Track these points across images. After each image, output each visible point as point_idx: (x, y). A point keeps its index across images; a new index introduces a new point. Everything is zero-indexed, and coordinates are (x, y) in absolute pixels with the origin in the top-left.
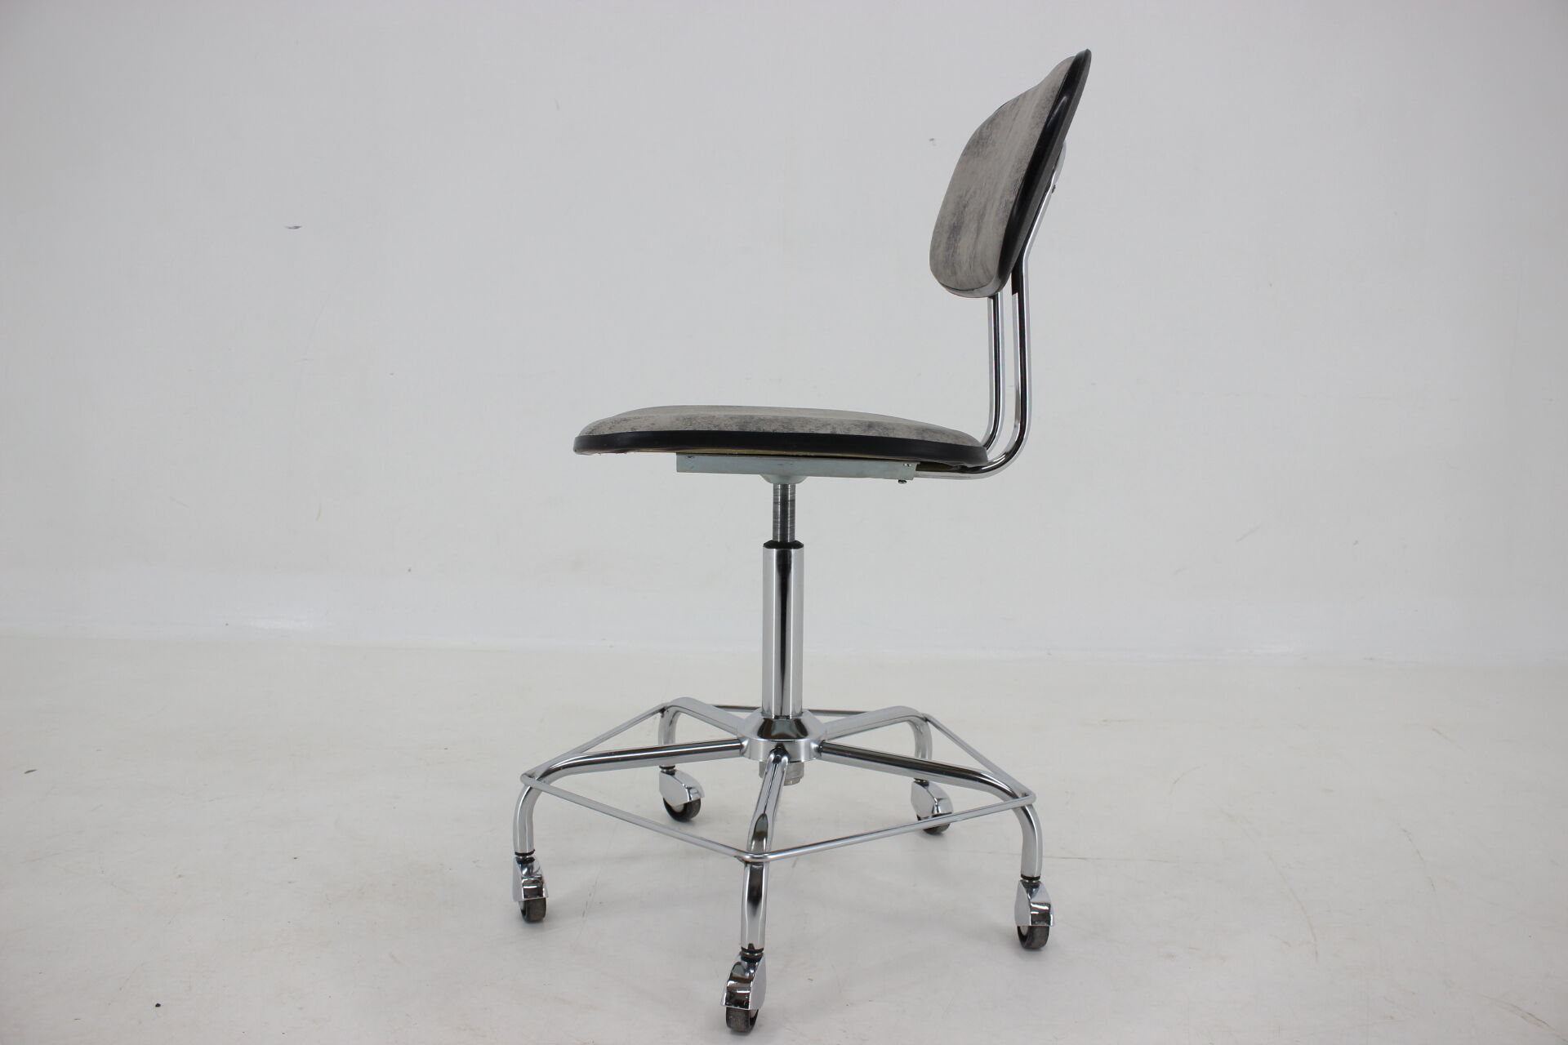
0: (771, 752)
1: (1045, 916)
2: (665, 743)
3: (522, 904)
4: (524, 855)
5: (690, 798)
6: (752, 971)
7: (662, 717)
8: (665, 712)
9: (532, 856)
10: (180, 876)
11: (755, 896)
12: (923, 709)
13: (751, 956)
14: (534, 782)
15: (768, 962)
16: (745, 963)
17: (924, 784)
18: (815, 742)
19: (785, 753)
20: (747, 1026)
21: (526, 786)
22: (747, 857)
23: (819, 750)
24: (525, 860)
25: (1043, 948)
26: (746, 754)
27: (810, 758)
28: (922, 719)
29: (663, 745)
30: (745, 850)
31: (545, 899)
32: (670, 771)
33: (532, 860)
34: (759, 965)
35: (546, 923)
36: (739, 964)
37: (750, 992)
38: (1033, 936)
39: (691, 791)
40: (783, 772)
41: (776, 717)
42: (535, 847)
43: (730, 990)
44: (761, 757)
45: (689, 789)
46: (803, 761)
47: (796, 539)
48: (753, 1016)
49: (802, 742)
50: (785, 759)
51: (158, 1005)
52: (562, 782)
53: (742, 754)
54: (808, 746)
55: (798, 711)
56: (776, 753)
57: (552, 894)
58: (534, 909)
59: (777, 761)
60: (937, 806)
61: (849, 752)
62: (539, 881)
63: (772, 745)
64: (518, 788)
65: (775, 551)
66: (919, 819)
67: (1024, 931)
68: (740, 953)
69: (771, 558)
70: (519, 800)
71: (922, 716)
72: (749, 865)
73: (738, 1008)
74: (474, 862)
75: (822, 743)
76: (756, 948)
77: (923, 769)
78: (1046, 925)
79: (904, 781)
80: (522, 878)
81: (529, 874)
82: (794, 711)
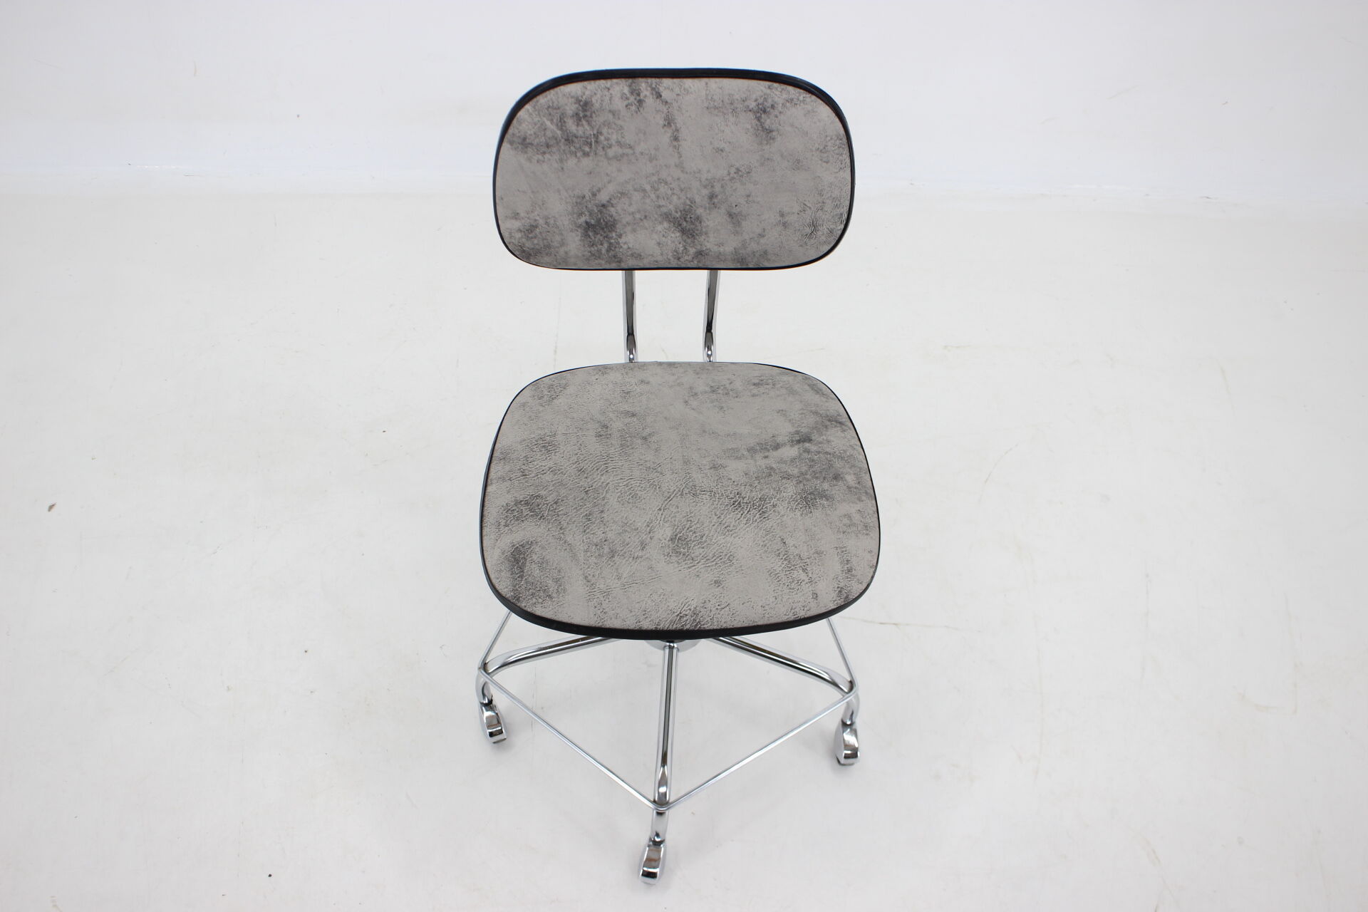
76: (660, 835)
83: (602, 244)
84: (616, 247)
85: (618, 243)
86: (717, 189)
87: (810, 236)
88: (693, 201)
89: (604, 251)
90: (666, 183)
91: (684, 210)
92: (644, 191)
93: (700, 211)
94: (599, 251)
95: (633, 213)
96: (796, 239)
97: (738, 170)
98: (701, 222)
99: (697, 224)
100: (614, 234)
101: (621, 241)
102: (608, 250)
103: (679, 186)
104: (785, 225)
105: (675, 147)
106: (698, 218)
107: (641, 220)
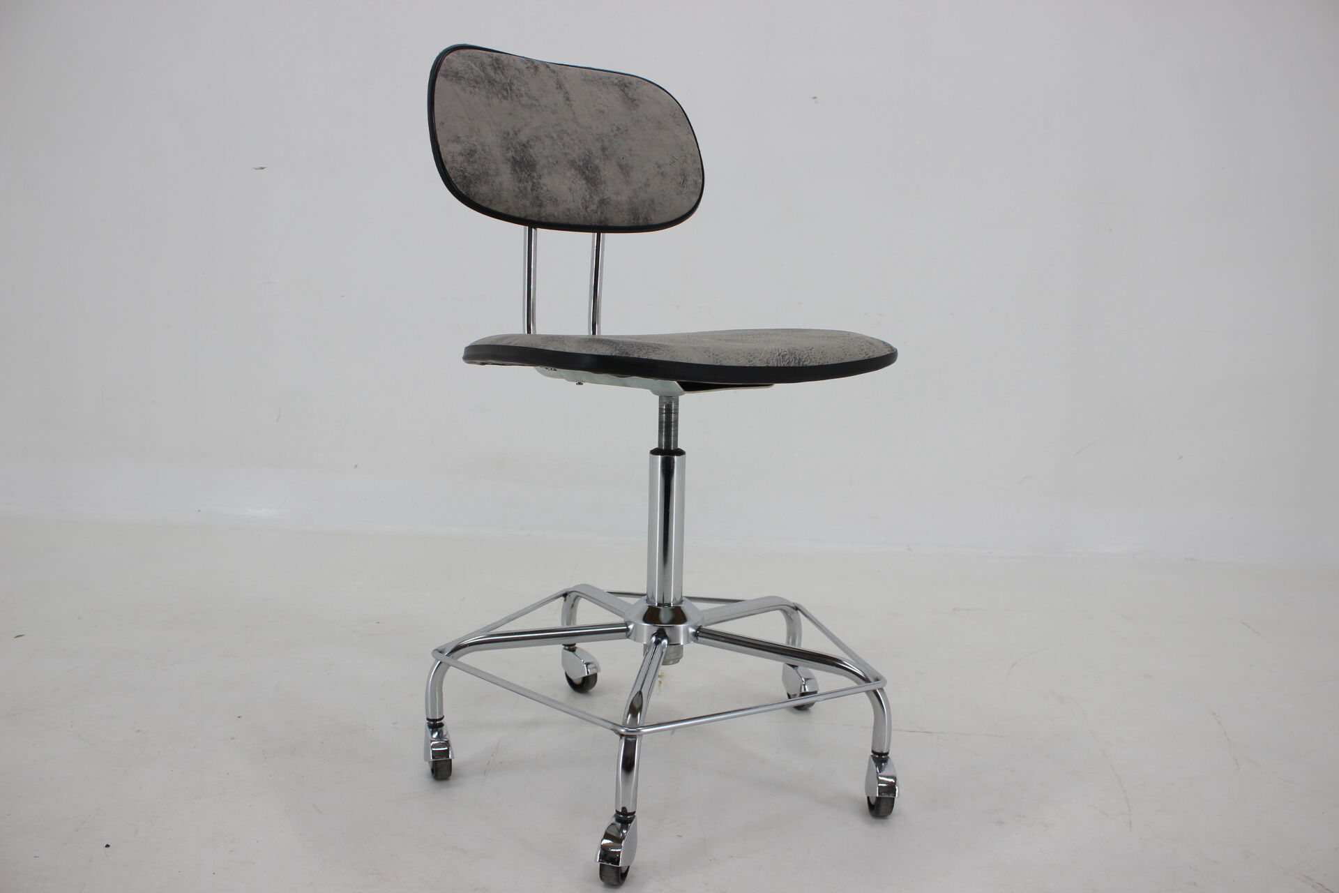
0: (653, 635)
1: (891, 788)
2: (567, 624)
3: (431, 764)
4: (435, 720)
5: (588, 672)
6: (624, 832)
7: (565, 600)
8: (568, 597)
9: (442, 721)
10: (138, 731)
11: (628, 765)
12: (793, 599)
13: (625, 818)
14: (443, 657)
15: (641, 824)
16: (619, 824)
17: (793, 666)
18: (693, 627)
19: (665, 636)
20: (618, 881)
21: (438, 659)
22: (623, 731)
23: (696, 635)
24: (435, 725)
25: (889, 817)
26: (632, 637)
27: (688, 642)
28: (793, 608)
29: (565, 626)
30: (620, 723)
31: (451, 760)
32: (571, 648)
33: (442, 725)
34: (631, 825)
35: (452, 781)
36: (612, 824)
37: (622, 851)
38: (880, 806)
39: (589, 666)
40: (662, 653)
41: (659, 605)
42: (445, 713)
43: (604, 849)
44: (645, 639)
45: (587, 664)
46: (682, 644)
47: (679, 447)
48: (624, 871)
49: (682, 627)
50: (665, 642)
51: (108, 846)
52: (468, 658)
53: (628, 637)
54: (686, 631)
55: (678, 599)
56: (657, 637)
57: (458, 756)
58: (441, 768)
59: (657, 643)
60: (804, 685)
61: (722, 637)
62: (447, 744)
63: (655, 629)
64: (430, 662)
65: (659, 458)
66: (789, 697)
67: (873, 801)
68: (615, 816)
69: (657, 464)
70: (432, 672)
71: (793, 606)
72: (624, 738)
73: (610, 864)
74: (394, 723)
75: (699, 629)
76: (628, 811)
78: (891, 796)
79: (776, 666)
80: (432, 741)
81: (439, 737)
82: (674, 599)
83: (527, 182)
84: (538, 188)
85: (539, 183)
86: (607, 143)
87: (683, 184)
88: (590, 152)
89: (529, 190)
90: (568, 134)
91: (585, 159)
92: (552, 138)
93: (597, 161)
94: (525, 188)
95: (547, 157)
96: (673, 187)
97: (618, 129)
98: (599, 172)
99: (597, 172)
100: (535, 174)
101: (542, 181)
102: (532, 190)
103: (578, 137)
104: (662, 174)
105: (568, 105)
106: (597, 168)
107: (554, 164)
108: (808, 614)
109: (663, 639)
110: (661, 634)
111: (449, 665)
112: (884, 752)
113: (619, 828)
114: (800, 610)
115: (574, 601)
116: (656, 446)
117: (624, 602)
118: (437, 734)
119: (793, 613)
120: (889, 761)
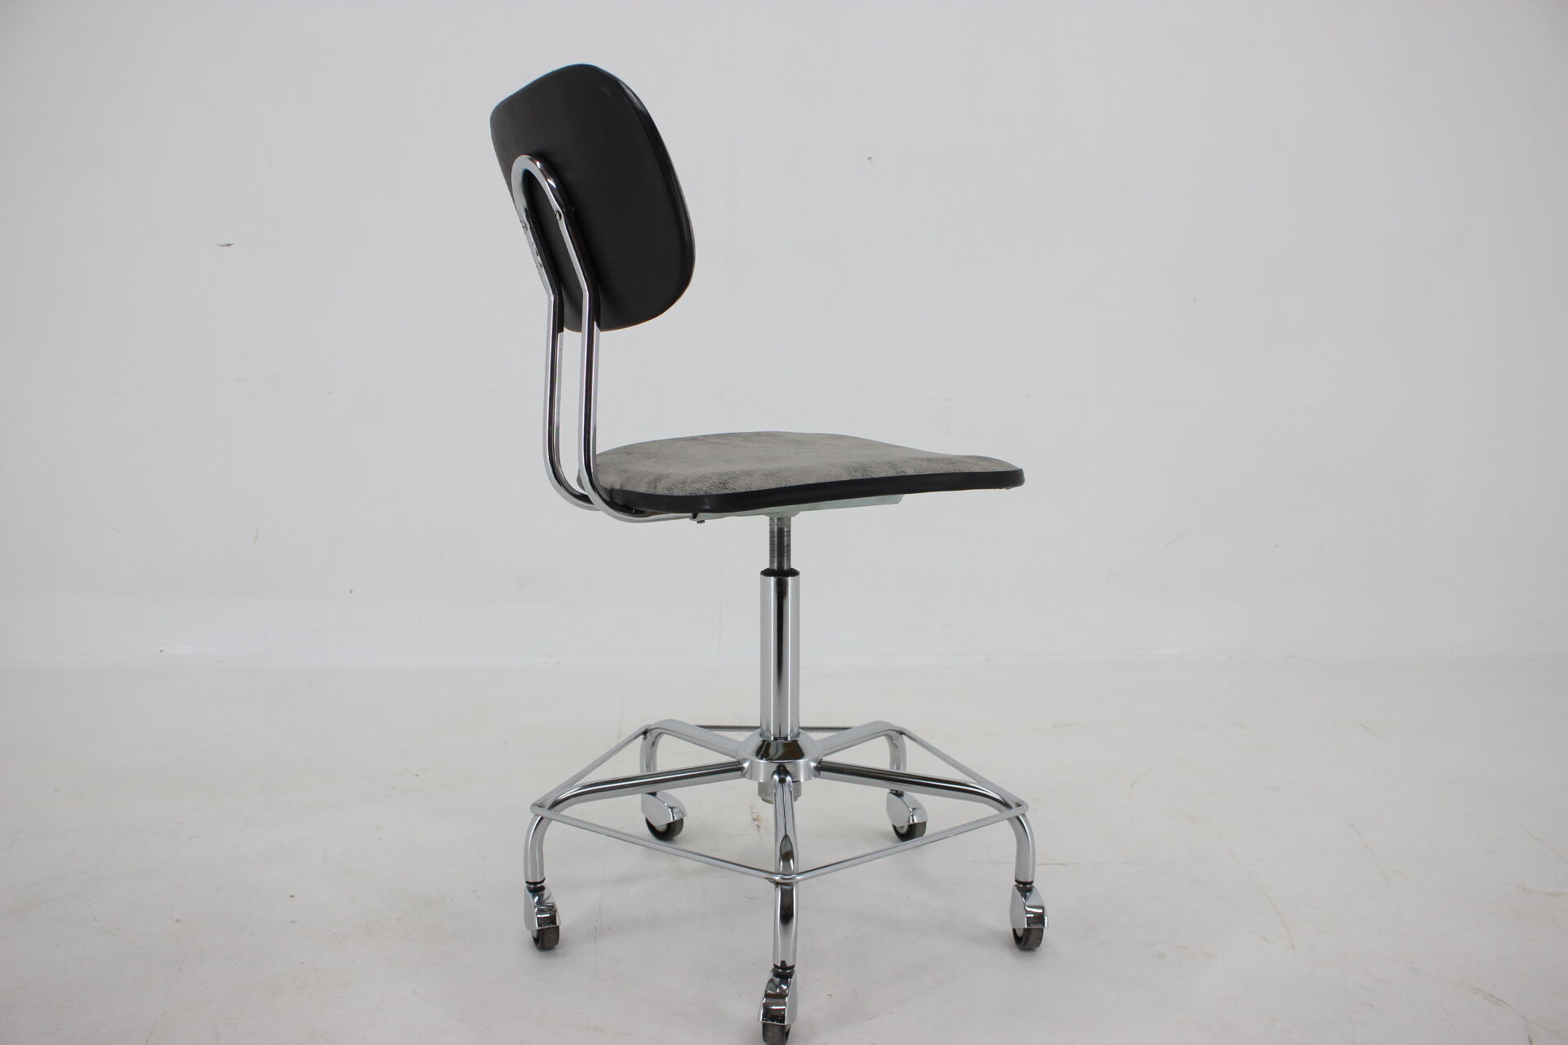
0: (774, 773)
1: (1039, 919)
3: (535, 933)
4: (535, 883)
5: (673, 818)
6: (785, 987)
7: (645, 739)
8: (648, 735)
9: (543, 884)
10: (178, 921)
11: (787, 915)
12: (899, 724)
13: (783, 973)
14: (544, 812)
15: (799, 976)
16: (777, 980)
17: (899, 794)
18: (814, 761)
19: (787, 773)
21: (537, 815)
22: (777, 878)
23: (817, 769)
24: (536, 888)
25: (1037, 949)
26: (748, 775)
27: (808, 778)
28: (897, 732)
30: (773, 870)
33: (543, 888)
34: (791, 980)
35: (559, 949)
36: (771, 980)
37: (785, 1007)
38: (1027, 938)
41: (775, 739)
42: (546, 876)
43: (766, 1007)
44: (763, 777)
46: (802, 781)
47: (792, 567)
48: (787, 1030)
49: (801, 762)
50: (789, 779)
52: (574, 810)
53: (743, 776)
54: (807, 765)
55: (795, 731)
56: (779, 774)
57: (563, 921)
58: (546, 937)
59: (782, 781)
60: (913, 816)
62: (552, 909)
63: (774, 767)
64: (528, 818)
65: (772, 580)
67: (1020, 934)
68: (773, 970)
69: (769, 586)
72: (779, 887)
73: (775, 1023)
74: (474, 892)
75: (820, 762)
76: (788, 965)
77: (896, 780)
78: (1040, 927)
79: (879, 793)
80: (535, 907)
81: (540, 902)
82: (792, 730)
108: (913, 737)
109: (786, 776)
110: (782, 771)
111: (551, 820)
112: (1029, 881)
113: (777, 983)
114: (904, 734)
115: (656, 738)
116: (767, 566)
117: (722, 736)
118: (537, 898)
119: (898, 738)
120: (1034, 890)
